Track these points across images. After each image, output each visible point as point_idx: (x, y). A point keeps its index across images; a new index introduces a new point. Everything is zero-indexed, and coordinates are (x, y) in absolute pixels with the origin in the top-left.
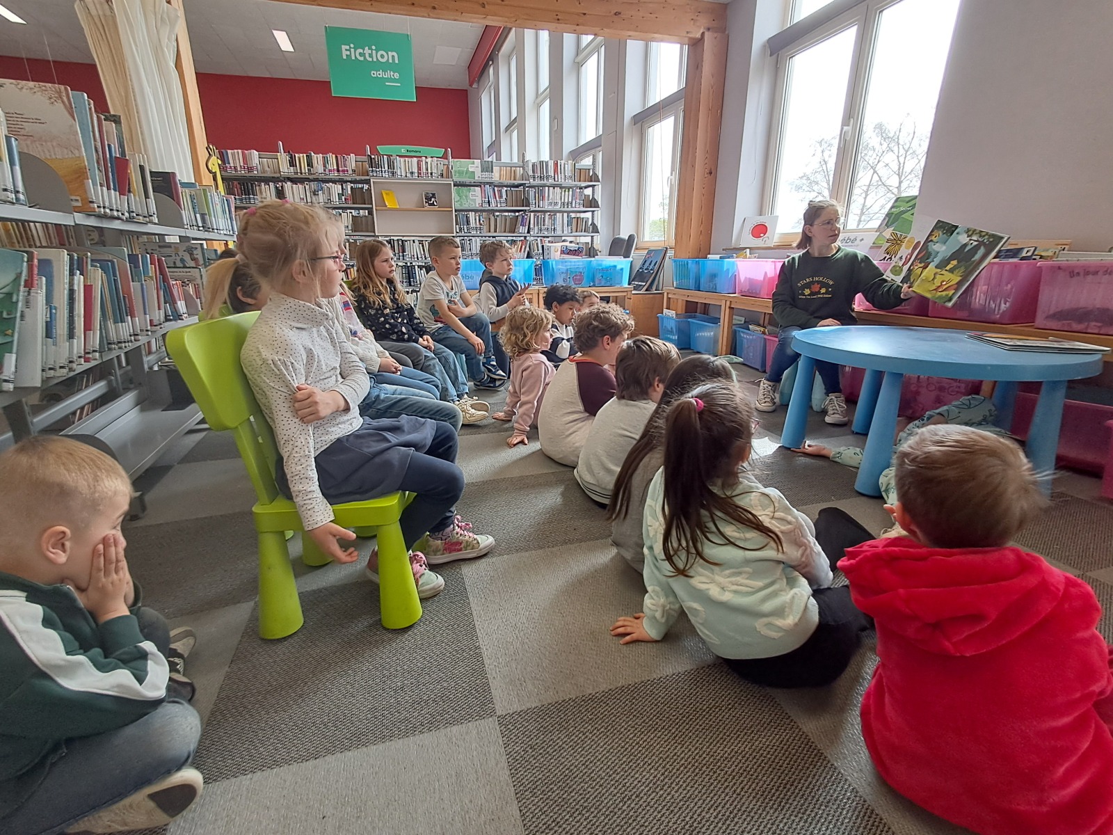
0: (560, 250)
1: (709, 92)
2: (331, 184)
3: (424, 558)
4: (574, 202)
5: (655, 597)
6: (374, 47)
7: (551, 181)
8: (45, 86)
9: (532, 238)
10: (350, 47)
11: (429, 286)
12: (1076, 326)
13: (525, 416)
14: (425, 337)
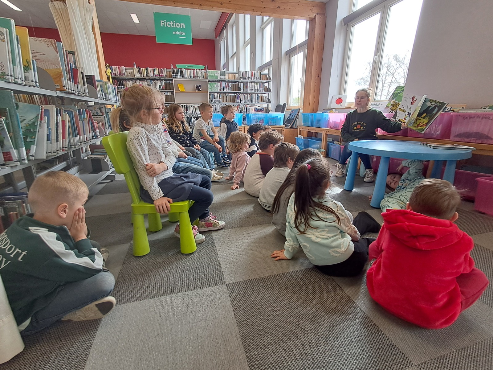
0: (254, 110)
1: (318, 42)
2: (156, 81)
3: (197, 228)
4: (260, 89)
5: (289, 242)
6: (174, 21)
7: (250, 80)
8: (46, 40)
9: (242, 105)
10: (164, 21)
11: (198, 123)
12: (466, 140)
13: (238, 177)
14: (197, 145)
